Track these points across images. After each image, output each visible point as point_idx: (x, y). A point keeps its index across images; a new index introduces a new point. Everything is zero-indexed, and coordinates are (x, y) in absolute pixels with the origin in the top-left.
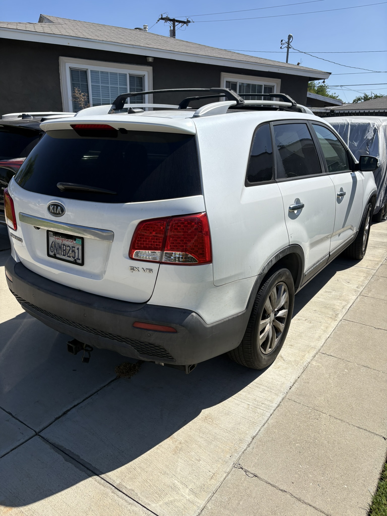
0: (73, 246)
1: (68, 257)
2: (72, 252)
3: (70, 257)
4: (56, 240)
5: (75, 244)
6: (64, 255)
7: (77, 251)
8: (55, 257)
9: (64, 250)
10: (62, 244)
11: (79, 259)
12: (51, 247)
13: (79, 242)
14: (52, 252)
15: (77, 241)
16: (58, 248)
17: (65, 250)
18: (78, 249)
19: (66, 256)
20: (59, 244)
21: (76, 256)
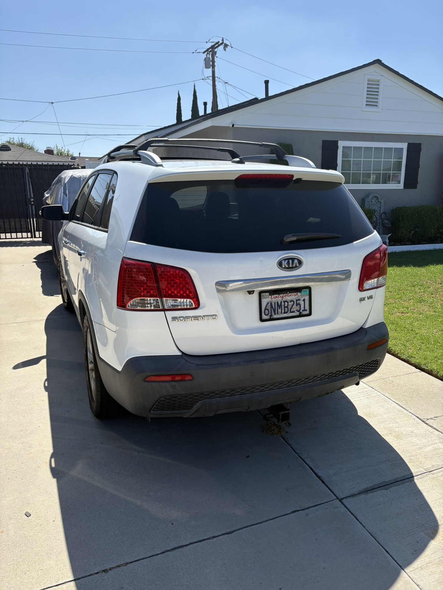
0: (297, 299)
1: (291, 312)
2: (297, 306)
3: (294, 312)
4: (274, 299)
5: (300, 296)
6: (285, 313)
7: (302, 303)
8: (271, 319)
9: (285, 307)
10: (282, 301)
11: (306, 310)
12: (266, 309)
13: (305, 292)
14: (266, 315)
15: (302, 292)
16: (276, 307)
17: (287, 307)
18: (304, 300)
19: (289, 312)
20: (278, 302)
21: (301, 309)
